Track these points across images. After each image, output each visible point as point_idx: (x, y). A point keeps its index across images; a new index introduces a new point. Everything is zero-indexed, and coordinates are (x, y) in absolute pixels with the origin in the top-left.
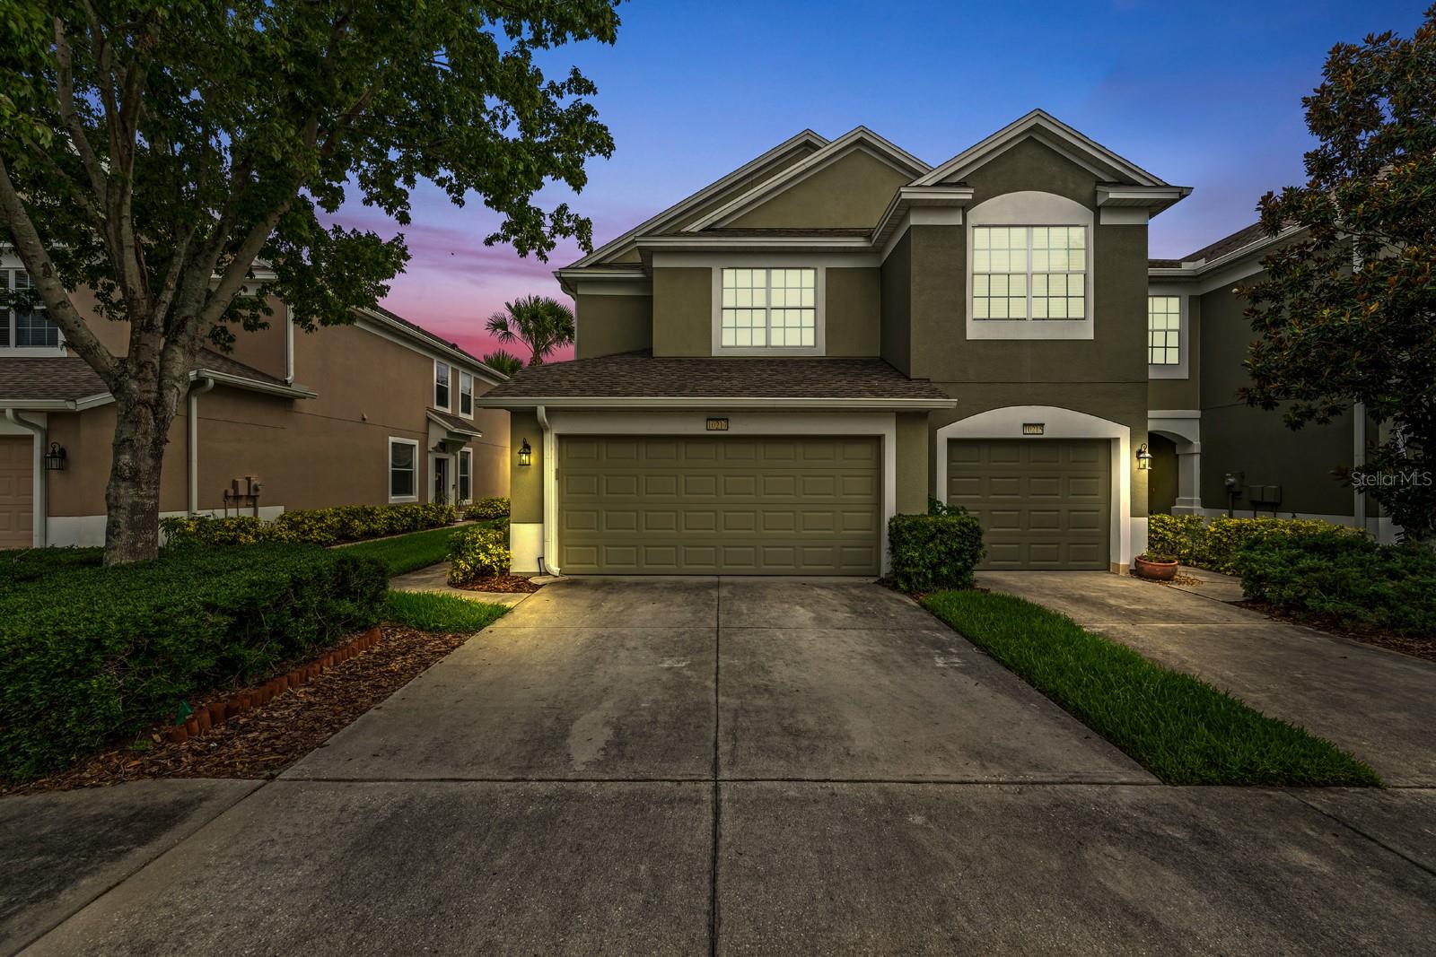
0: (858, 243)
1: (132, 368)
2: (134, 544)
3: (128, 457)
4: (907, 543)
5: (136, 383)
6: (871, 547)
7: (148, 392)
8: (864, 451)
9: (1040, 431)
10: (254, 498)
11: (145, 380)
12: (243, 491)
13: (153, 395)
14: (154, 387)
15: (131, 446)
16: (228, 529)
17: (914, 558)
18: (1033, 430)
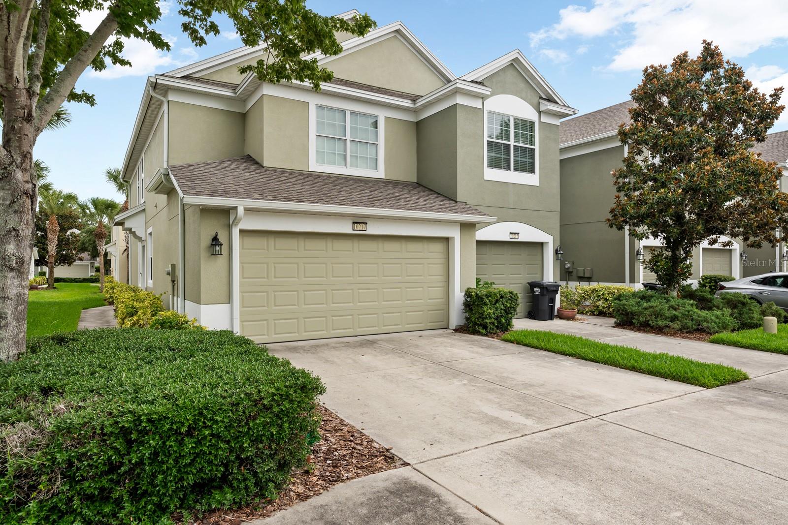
0: (404, 103)
1: (17, 157)
2: (17, 335)
3: (12, 246)
4: (486, 305)
5: (21, 172)
6: (443, 310)
8: (439, 247)
9: (517, 237)
18: (514, 236)
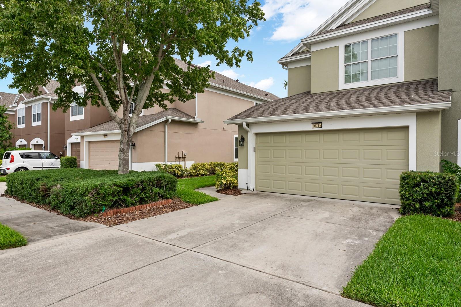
0: (425, 12)
1: (123, 121)
3: (122, 145)
7: (126, 127)
8: (399, 135)
10: (184, 158)
11: (126, 124)
12: (181, 156)
13: (127, 128)
14: (128, 126)
15: (123, 142)
16: (173, 169)
17: (406, 195)
